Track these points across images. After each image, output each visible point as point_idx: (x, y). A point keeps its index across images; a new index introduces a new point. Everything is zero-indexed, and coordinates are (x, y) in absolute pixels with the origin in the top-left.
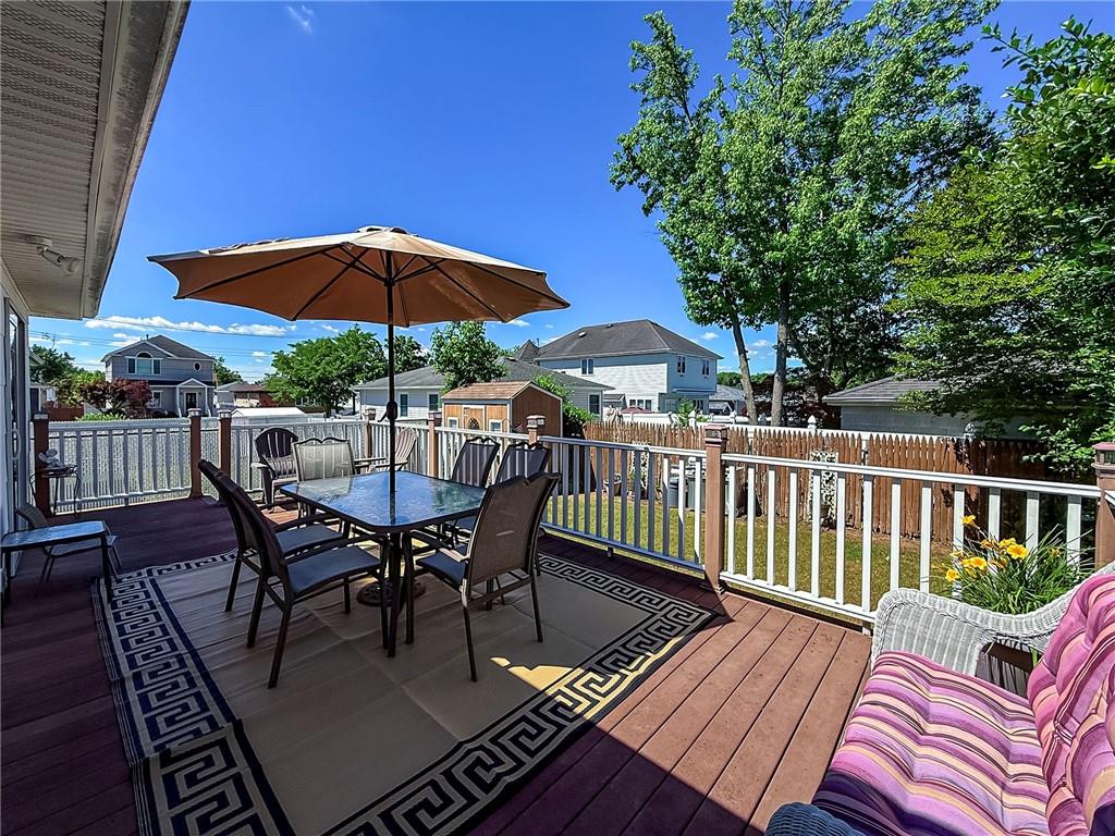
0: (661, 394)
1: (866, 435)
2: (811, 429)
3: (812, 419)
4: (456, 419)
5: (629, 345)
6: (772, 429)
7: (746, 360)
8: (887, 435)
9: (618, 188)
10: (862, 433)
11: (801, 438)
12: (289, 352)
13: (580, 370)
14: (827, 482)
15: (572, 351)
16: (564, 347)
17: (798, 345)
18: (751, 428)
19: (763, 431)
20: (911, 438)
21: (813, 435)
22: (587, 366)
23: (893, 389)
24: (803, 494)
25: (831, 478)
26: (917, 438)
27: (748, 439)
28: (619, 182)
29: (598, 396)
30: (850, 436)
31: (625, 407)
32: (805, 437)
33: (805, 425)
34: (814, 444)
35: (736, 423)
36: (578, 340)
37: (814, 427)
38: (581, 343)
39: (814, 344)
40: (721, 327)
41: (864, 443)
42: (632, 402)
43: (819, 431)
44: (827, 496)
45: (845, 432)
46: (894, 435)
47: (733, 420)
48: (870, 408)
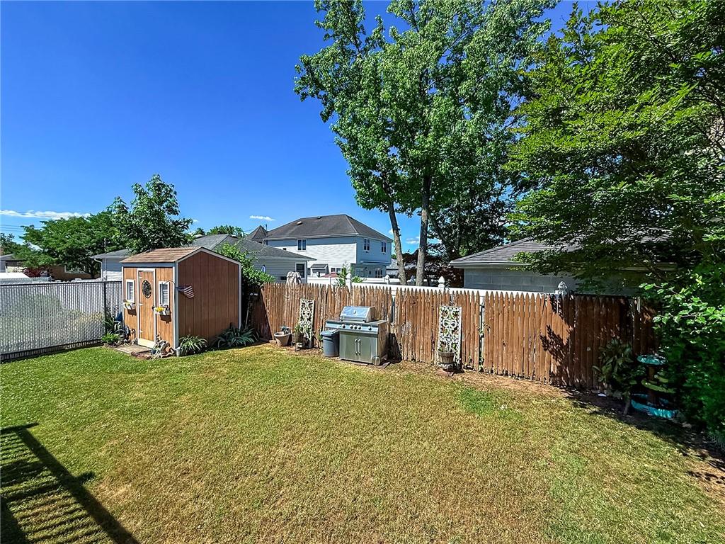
0: (352, 264)
1: (483, 292)
2: (441, 288)
3: (442, 280)
4: (132, 281)
5: (331, 230)
6: (414, 288)
7: (399, 236)
8: (499, 292)
9: (303, 99)
10: (480, 291)
11: (433, 295)
12: (39, 227)
13: (297, 247)
14: (453, 331)
15: (291, 234)
16: (286, 231)
17: (438, 230)
18: (394, 287)
19: (403, 290)
20: (517, 295)
21: (442, 292)
22: (302, 244)
23: (504, 254)
24: (434, 342)
25: (456, 329)
26: (522, 294)
27: (391, 296)
28: (303, 94)
29: (303, 265)
30: (471, 293)
31: (328, 273)
32: (436, 295)
33: (436, 285)
34: (443, 300)
35: (390, 283)
36: (296, 227)
37: (443, 286)
38: (299, 229)
39: (449, 229)
40: (381, 211)
41: (481, 299)
42: (333, 269)
43: (447, 289)
44: (452, 344)
45: (467, 290)
46: (504, 292)
47: (387, 281)
48: (486, 270)
